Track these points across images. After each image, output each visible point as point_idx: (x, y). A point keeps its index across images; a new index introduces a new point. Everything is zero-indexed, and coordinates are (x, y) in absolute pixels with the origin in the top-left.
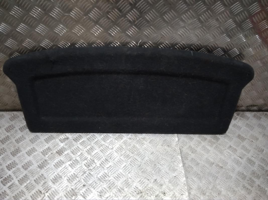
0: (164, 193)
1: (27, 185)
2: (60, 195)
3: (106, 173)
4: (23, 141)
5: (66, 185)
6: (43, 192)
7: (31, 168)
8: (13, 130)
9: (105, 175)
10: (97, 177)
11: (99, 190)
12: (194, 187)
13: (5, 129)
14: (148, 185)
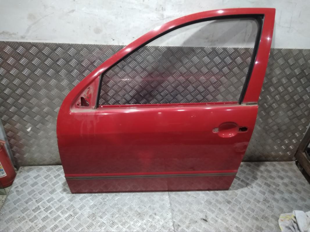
0: (155, 214)
1: (62, 211)
2: (85, 217)
3: (116, 203)
4: (58, 185)
5: (89, 211)
6: (73, 215)
7: (64, 201)
8: (50, 178)
9: (115, 204)
10: (110, 206)
11: (111, 213)
12: (176, 210)
13: (44, 177)
14: (144, 209)
